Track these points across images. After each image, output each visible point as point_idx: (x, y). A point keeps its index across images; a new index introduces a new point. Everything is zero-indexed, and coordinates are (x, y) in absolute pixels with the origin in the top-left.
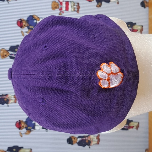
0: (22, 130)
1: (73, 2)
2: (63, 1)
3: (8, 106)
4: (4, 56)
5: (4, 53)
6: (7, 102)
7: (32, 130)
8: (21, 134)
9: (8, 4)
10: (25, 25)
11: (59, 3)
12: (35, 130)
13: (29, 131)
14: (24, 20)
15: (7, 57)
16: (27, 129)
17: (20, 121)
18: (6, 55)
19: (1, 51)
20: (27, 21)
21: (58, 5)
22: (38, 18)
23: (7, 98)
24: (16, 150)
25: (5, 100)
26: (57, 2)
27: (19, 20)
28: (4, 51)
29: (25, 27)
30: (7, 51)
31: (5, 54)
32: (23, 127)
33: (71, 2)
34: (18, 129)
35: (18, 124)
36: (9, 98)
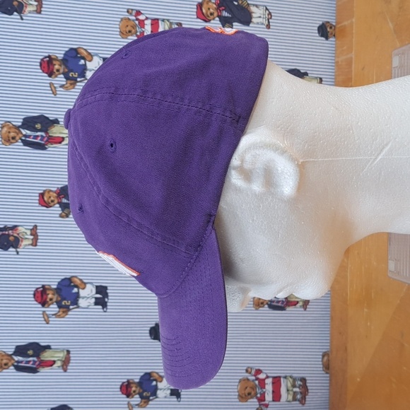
0: (48, 307)
1: (168, 20)
2: (147, 18)
3: (18, 252)
4: (9, 140)
5: (9, 132)
6: (15, 243)
7: (71, 307)
8: (46, 317)
9: (21, 21)
10: (58, 70)
11: (137, 22)
12: (78, 307)
13: (65, 309)
14: (56, 59)
15: (17, 141)
16: (60, 306)
17: (43, 286)
18: (13, 138)
19: (2, 128)
20: (64, 61)
21: (134, 27)
22: (89, 54)
23: (15, 235)
24: (34, 352)
25: (11, 238)
26: (133, 21)
27: (46, 57)
28: (10, 128)
29: (60, 74)
30: (18, 128)
31: (12, 134)
32: (50, 302)
33: (163, 20)
34: (40, 306)
35: (39, 295)
36: (21, 235)
